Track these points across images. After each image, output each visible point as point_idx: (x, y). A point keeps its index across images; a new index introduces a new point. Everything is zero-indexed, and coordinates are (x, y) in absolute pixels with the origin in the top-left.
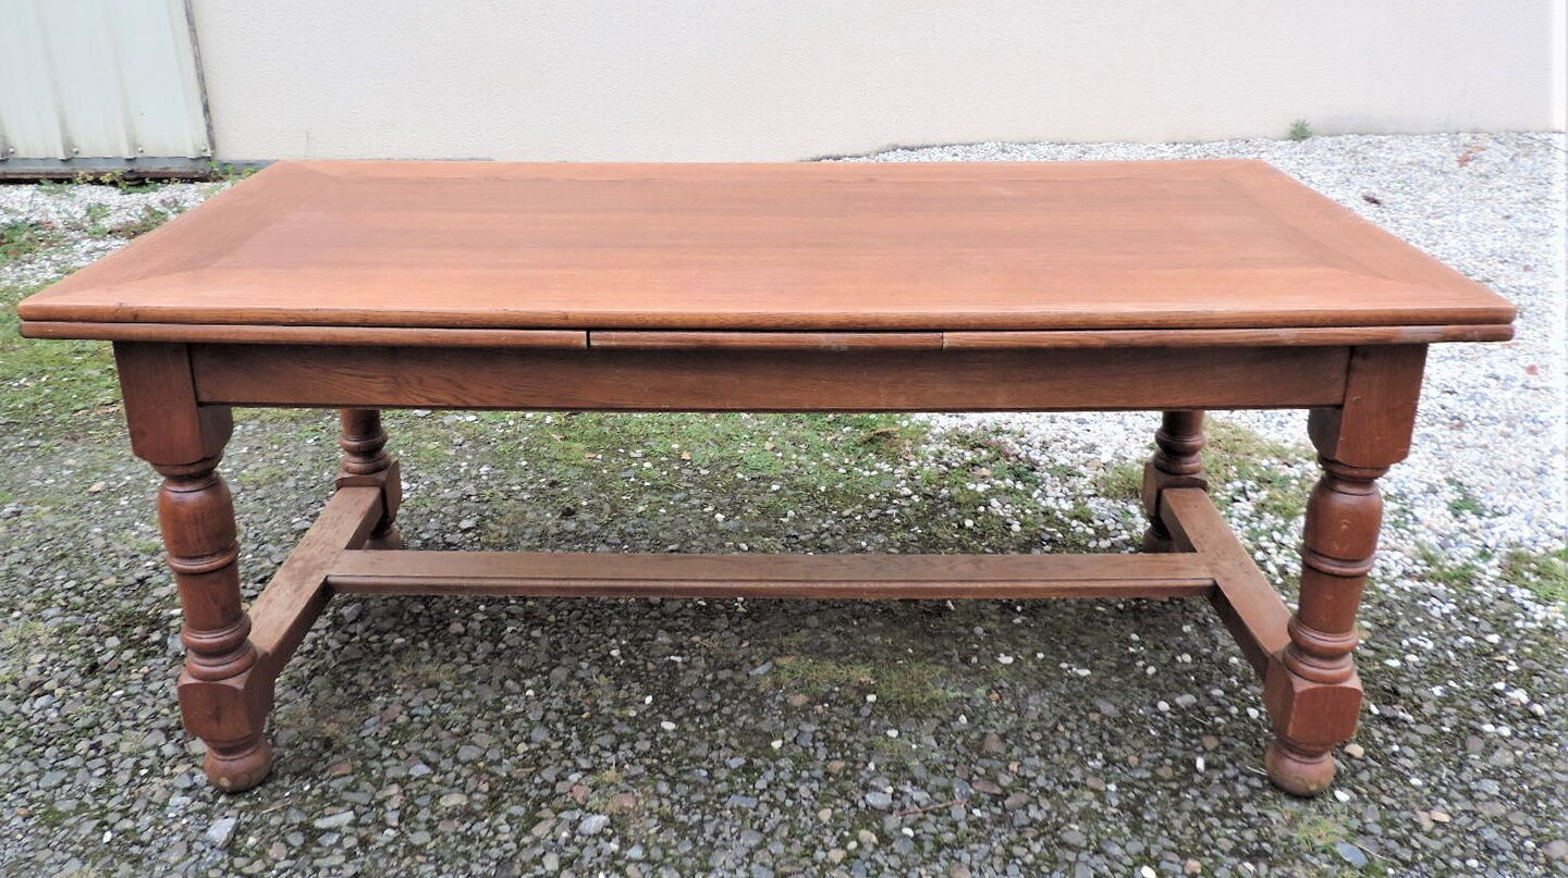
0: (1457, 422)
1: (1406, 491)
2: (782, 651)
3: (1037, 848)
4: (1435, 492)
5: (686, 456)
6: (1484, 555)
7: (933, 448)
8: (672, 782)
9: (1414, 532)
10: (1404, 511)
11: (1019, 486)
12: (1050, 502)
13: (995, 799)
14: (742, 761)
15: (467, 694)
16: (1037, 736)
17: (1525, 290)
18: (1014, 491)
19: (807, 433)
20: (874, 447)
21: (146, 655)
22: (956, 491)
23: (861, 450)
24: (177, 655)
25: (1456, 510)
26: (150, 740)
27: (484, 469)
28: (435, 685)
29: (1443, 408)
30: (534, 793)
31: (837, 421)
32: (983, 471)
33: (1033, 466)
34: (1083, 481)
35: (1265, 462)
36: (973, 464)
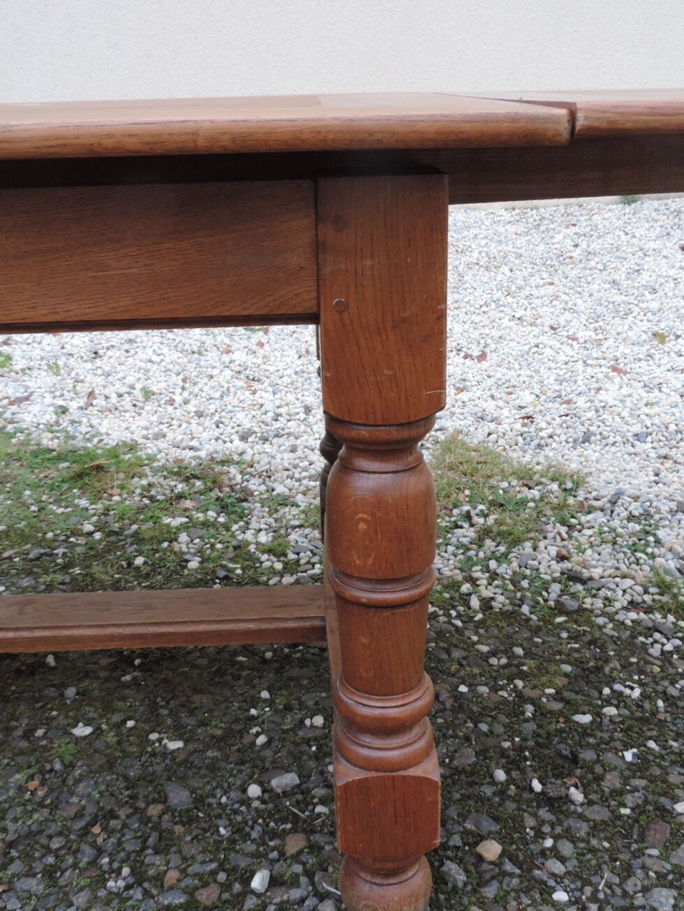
1: (652, 511)
7: (145, 482)
9: (653, 556)
10: (647, 533)
11: (221, 518)
12: (249, 536)
19: (20, 472)
20: (79, 484)
23: (66, 486)
31: (60, 458)
32: (188, 504)
33: (246, 496)
34: (295, 511)
35: (505, 484)
36: (180, 497)
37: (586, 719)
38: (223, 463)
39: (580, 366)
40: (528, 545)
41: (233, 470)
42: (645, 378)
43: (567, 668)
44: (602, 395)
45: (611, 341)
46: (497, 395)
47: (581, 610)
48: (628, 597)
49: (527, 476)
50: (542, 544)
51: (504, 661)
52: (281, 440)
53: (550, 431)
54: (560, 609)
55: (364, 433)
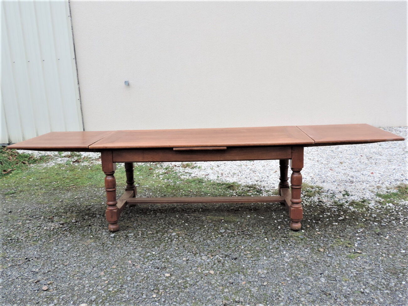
0: (352, 182)
1: (335, 192)
2: (207, 215)
3: (248, 237)
4: (341, 193)
5: (191, 191)
6: (347, 202)
7: (241, 188)
8: (187, 230)
9: (334, 199)
10: (334, 196)
11: (258, 194)
12: (263, 196)
13: (242, 232)
14: (199, 228)
15: (151, 221)
16: (252, 225)
17: (378, 159)
18: (257, 194)
19: (216, 187)
20: (229, 188)
21: (93, 218)
22: (245, 194)
23: (227, 189)
24: (99, 218)
25: (344, 195)
26: (97, 227)
27: (151, 194)
28: (145, 220)
29: (349, 179)
30: (163, 232)
31: (223, 184)
32: (251, 191)
33: (261, 190)
34: (271, 192)
35: (308, 188)
36: (249, 190)
37: (321, 216)
38: (255, 185)
39: (323, 169)
40: (313, 197)
41: (257, 186)
42: (337, 171)
43: (319, 212)
44: (327, 174)
45: (330, 164)
46: (306, 174)
47: (322, 205)
48: (329, 204)
49: (312, 188)
50: (315, 197)
51: (309, 211)
52: (264, 182)
53: (317, 180)
54: (318, 205)
55: (296, 170)
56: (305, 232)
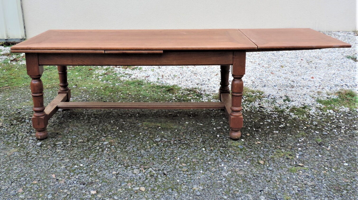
0: (292, 87)
1: (276, 98)
2: (144, 121)
3: (185, 146)
4: (281, 98)
5: (130, 93)
6: (287, 108)
7: (181, 92)
8: (121, 138)
9: (275, 104)
10: (274, 101)
11: (198, 98)
12: (203, 100)
13: (179, 140)
14: (134, 136)
15: (83, 127)
16: (189, 133)
17: (318, 63)
18: (197, 98)
19: (156, 89)
20: (169, 92)
21: (22, 123)
22: (185, 98)
23: (166, 92)
24: (28, 123)
25: (284, 101)
26: (24, 134)
27: (87, 96)
28: (77, 126)
29: (290, 84)
30: (95, 140)
31: (162, 87)
32: (191, 95)
33: (201, 94)
34: (211, 97)
35: (249, 93)
36: (189, 94)
37: (262, 123)
38: (195, 89)
39: (264, 72)
40: (253, 103)
41: (198, 90)
42: (278, 75)
43: (259, 118)
44: (268, 78)
45: (271, 67)
46: (247, 78)
47: (262, 111)
48: (270, 110)
49: (253, 92)
50: (256, 102)
51: (249, 117)
52: (205, 85)
53: (258, 84)
54: (259, 111)
55: (237, 77)
56: (244, 141)
